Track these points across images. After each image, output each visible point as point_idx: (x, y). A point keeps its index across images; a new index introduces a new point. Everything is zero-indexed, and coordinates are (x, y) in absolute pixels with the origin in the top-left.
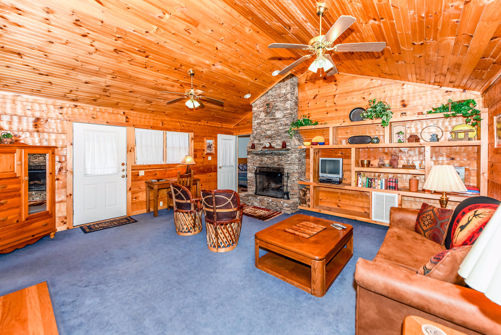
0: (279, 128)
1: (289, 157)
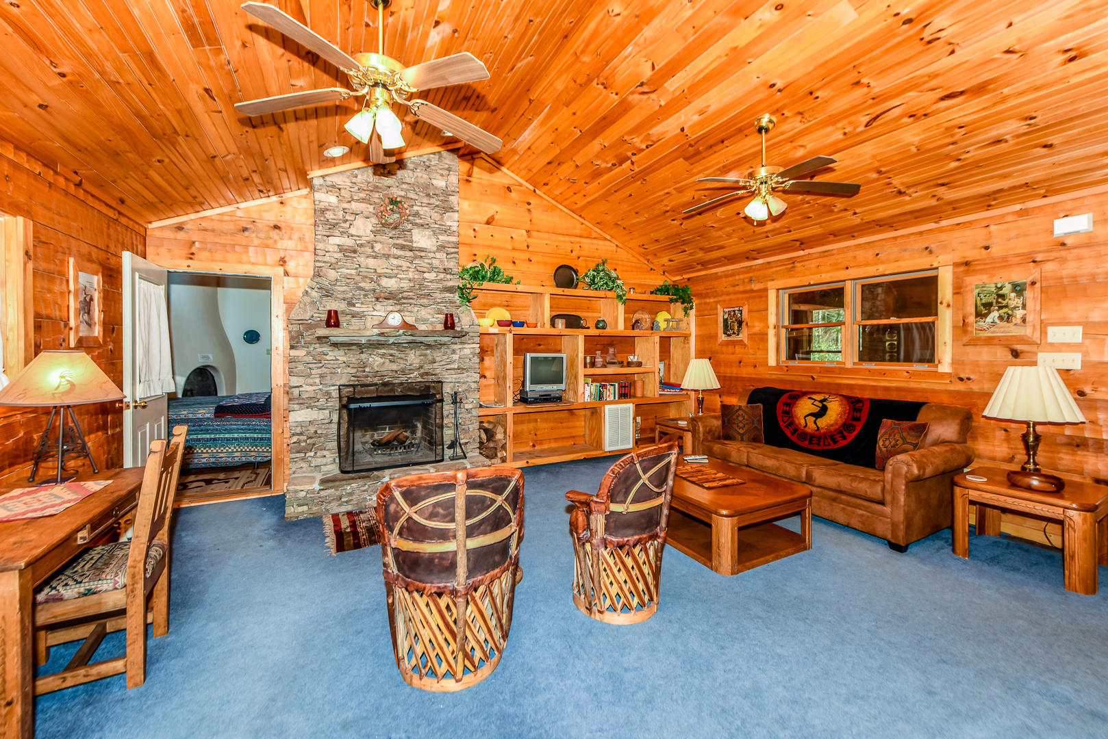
0: (426, 275)
1: (454, 352)
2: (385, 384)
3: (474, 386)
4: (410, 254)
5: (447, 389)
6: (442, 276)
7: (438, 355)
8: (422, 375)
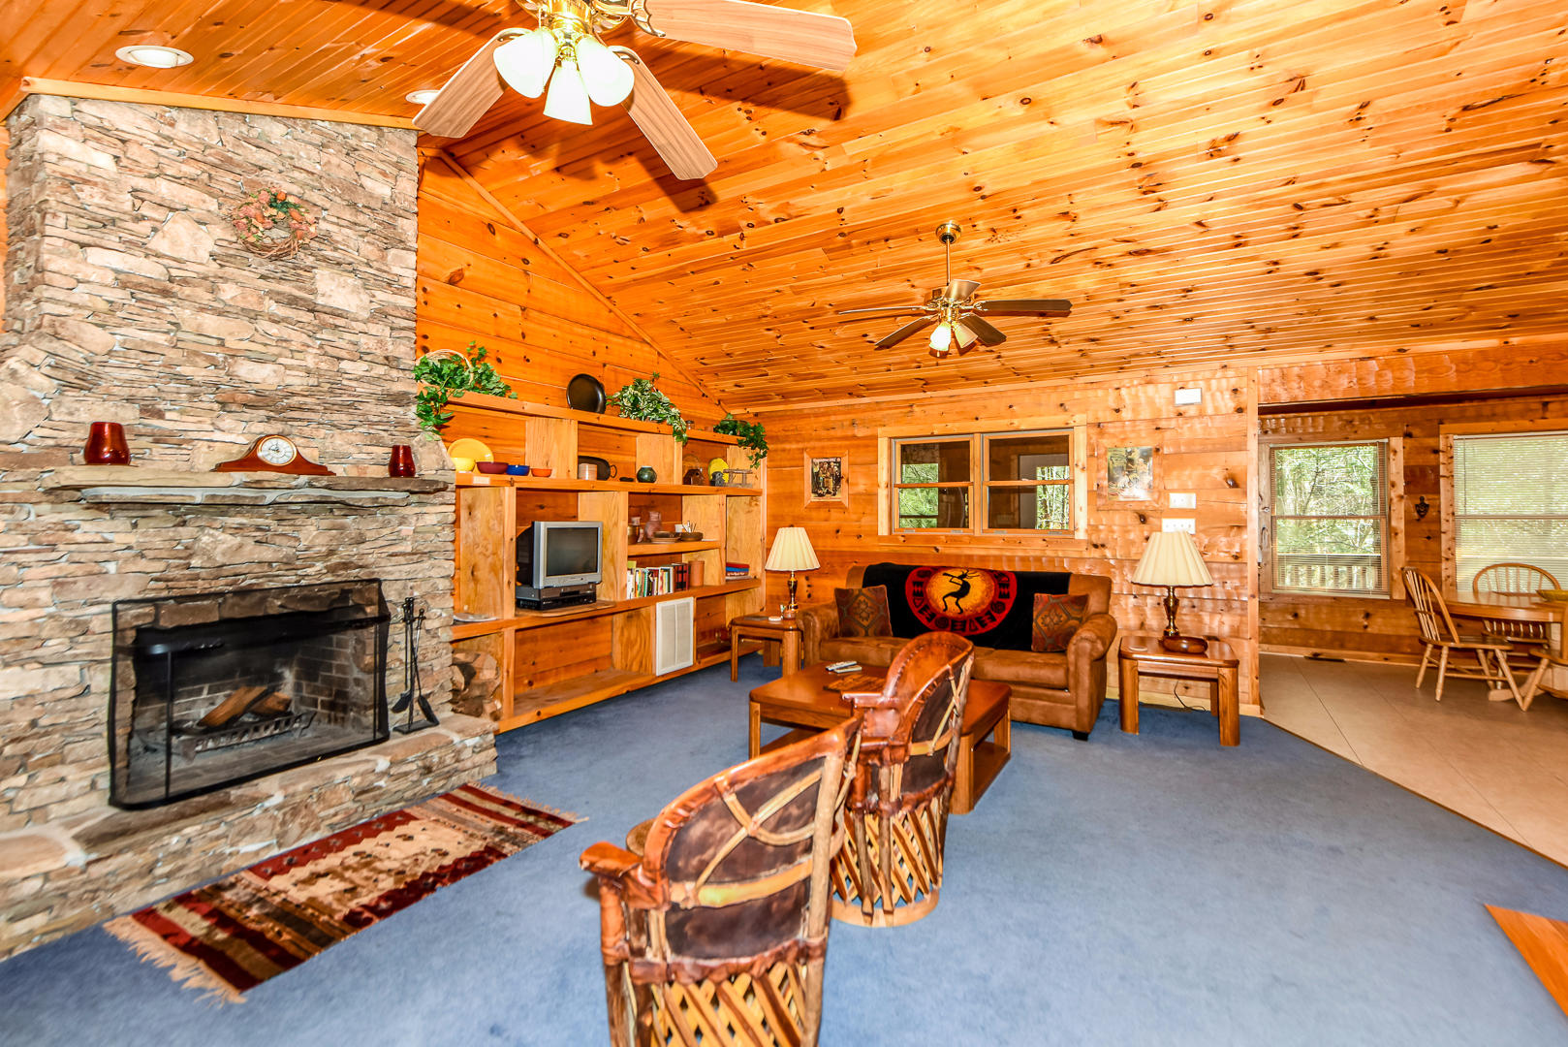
0: (345, 365)
1: (403, 521)
2: (242, 593)
3: (444, 584)
4: (307, 317)
5: (392, 594)
6: (381, 370)
7: (368, 526)
8: (332, 570)
